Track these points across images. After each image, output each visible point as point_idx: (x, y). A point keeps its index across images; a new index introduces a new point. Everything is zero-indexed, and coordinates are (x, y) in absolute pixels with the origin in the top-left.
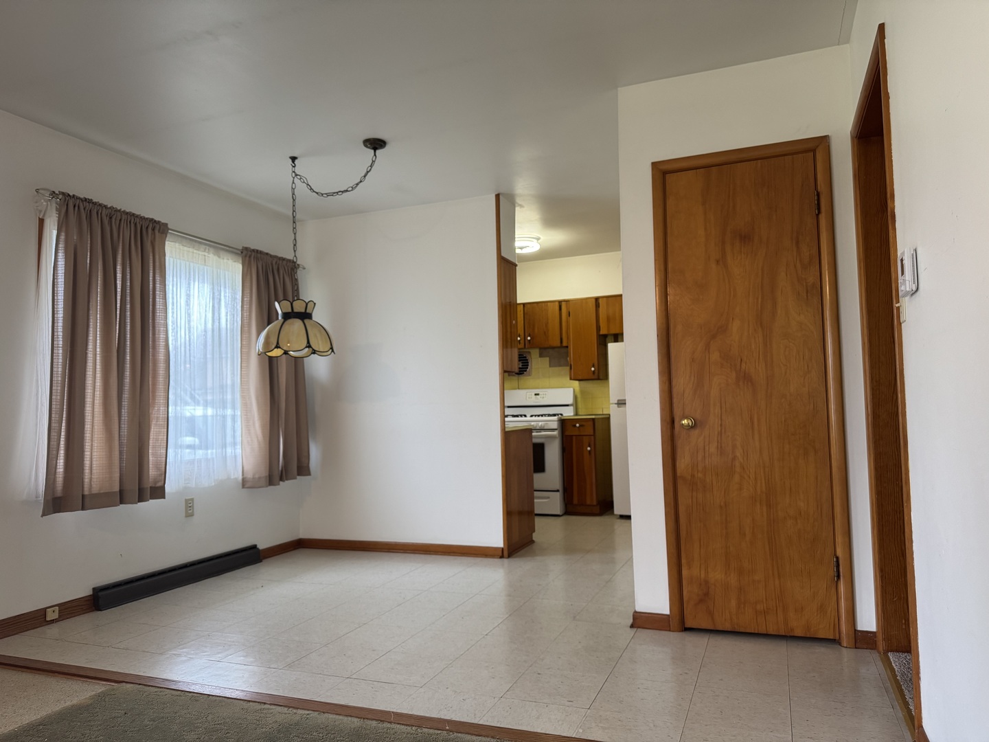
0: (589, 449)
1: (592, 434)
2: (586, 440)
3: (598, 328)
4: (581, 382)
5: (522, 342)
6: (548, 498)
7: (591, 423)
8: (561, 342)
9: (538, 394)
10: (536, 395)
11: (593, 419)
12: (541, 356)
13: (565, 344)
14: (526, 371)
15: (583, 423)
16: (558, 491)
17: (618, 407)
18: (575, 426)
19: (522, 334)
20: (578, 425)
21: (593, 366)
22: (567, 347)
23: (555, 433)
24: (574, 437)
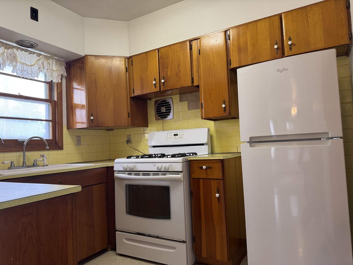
0: (217, 195)
1: (221, 178)
2: (214, 184)
3: (229, 62)
4: (216, 122)
5: (158, 85)
6: (174, 248)
7: (219, 165)
8: (193, 82)
9: (177, 135)
10: (175, 135)
11: (222, 161)
12: (181, 100)
13: (196, 84)
14: (169, 115)
15: (211, 165)
16: (184, 242)
17: (251, 146)
18: (201, 168)
19: (157, 78)
20: (204, 167)
21: (224, 103)
22: (198, 86)
23: (180, 176)
24: (201, 181)
